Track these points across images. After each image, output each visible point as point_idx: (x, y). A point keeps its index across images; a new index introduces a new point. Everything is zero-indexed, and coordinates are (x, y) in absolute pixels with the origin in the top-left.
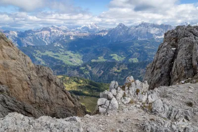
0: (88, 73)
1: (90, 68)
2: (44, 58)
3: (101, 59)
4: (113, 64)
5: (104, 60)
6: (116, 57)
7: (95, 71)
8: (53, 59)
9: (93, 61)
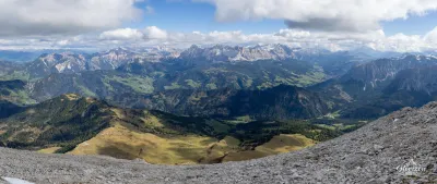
0: (162, 102)
1: (164, 97)
2: (112, 83)
3: (175, 85)
4: (189, 92)
5: (178, 87)
6: (192, 84)
7: (170, 100)
8: (121, 85)
9: (166, 88)
